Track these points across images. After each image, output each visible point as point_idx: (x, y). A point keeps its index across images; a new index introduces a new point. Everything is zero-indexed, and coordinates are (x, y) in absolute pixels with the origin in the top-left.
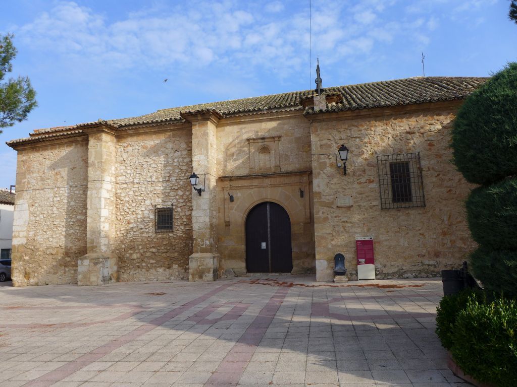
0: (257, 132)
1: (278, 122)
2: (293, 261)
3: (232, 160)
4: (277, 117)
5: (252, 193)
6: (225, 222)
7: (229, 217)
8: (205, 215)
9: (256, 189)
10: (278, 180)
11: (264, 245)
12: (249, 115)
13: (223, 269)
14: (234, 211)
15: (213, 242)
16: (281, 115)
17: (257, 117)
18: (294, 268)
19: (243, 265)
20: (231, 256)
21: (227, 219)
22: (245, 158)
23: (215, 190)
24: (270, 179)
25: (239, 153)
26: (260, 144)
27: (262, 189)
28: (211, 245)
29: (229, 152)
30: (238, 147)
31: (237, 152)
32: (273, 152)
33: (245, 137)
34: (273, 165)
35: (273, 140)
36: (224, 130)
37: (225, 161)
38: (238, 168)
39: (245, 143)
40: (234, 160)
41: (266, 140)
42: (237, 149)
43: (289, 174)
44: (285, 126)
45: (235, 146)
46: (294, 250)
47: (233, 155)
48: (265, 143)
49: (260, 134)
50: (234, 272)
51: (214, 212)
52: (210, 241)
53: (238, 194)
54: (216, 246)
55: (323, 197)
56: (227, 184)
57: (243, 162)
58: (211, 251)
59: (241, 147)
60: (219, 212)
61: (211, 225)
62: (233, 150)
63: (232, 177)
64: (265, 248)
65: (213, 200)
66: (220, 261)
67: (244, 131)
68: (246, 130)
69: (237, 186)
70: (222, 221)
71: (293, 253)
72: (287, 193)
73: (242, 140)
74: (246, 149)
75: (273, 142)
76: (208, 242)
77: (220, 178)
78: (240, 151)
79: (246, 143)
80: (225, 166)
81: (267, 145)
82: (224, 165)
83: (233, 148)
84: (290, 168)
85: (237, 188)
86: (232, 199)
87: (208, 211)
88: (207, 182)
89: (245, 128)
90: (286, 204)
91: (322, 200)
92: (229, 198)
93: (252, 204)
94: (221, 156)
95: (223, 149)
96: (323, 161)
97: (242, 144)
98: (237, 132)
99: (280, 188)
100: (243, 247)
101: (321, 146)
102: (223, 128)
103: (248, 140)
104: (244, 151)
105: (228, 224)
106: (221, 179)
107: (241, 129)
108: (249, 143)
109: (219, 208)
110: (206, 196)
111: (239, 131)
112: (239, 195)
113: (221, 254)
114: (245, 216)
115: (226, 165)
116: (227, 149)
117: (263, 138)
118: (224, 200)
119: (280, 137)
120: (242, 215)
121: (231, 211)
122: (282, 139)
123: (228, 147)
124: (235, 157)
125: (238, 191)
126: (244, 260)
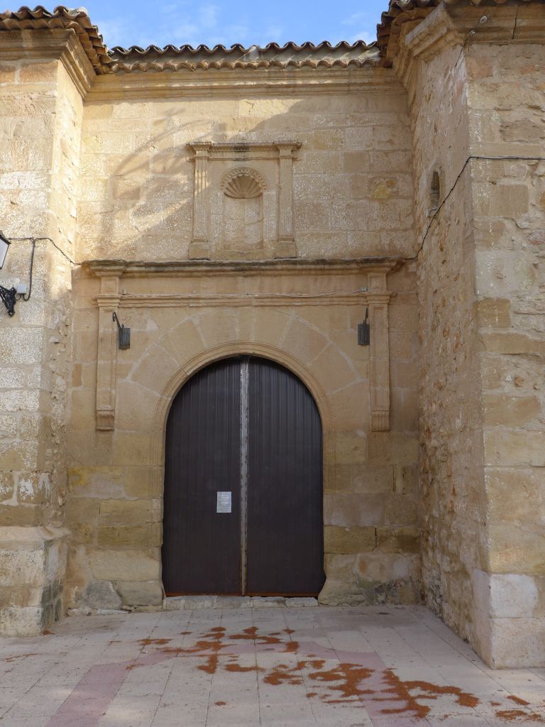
0: (222, 127)
1: (291, 102)
2: (327, 557)
3: (131, 211)
4: (292, 82)
5: (196, 322)
6: (97, 416)
7: (111, 400)
8: (25, 387)
9: (210, 311)
10: (286, 285)
11: (224, 501)
12: (200, 66)
13: (79, 582)
14: (129, 379)
15: (48, 486)
16: (302, 78)
17: (227, 79)
18: (330, 584)
19: (153, 568)
20: (110, 539)
21: (104, 407)
22: (178, 206)
23: (68, 306)
24: (258, 280)
25: (158, 190)
26: (231, 165)
27: (228, 312)
28: (41, 498)
29: (123, 186)
30: (154, 172)
31: (152, 187)
32: (274, 193)
33: (181, 139)
34: (272, 235)
35: (272, 154)
36: (111, 112)
37: (109, 213)
38: (150, 236)
39: (178, 158)
40: (140, 212)
41: (250, 154)
42: (150, 176)
43: (324, 266)
44: (316, 116)
45: (145, 166)
46: (334, 519)
47: (135, 194)
48: (247, 164)
49: (231, 135)
50: (118, 593)
51: (59, 381)
52: (36, 482)
53: (144, 325)
54: (60, 501)
55: (516, 320)
56: (111, 286)
57: (170, 220)
58: (37, 520)
59: (164, 171)
60: (77, 383)
61: (46, 423)
62: (139, 178)
63: (131, 263)
64: (229, 511)
65: (57, 337)
66: (71, 553)
67: (176, 120)
68: (186, 119)
69: (145, 296)
70: (87, 412)
71: (327, 531)
72: (315, 328)
73: (170, 149)
74: (181, 178)
75: (272, 164)
76: (28, 487)
77: (86, 265)
78: (162, 185)
79: (184, 160)
80: (108, 229)
81: (253, 171)
82: (103, 224)
83: (139, 172)
84: (327, 250)
85: (143, 303)
86: (123, 339)
87: (38, 370)
88: (40, 268)
89: (182, 111)
90: (309, 365)
91: (512, 331)
92: (115, 337)
93: (194, 359)
94: (95, 197)
95: (104, 175)
96: (513, 182)
97: (170, 162)
98: (156, 123)
99: (293, 311)
100: (157, 506)
101: (505, 129)
102: (106, 107)
103: (191, 148)
104: (175, 185)
105: (105, 424)
106: (91, 270)
107: (170, 114)
108: (193, 161)
109: (78, 368)
110: (31, 316)
111: (160, 122)
112: (151, 326)
113: (76, 527)
114: (168, 399)
115: (112, 225)
116: (117, 175)
117: (242, 148)
118: (98, 340)
119: (297, 147)
120: (158, 395)
121: (120, 381)
122: (303, 154)
123: (121, 167)
124: (142, 202)
125: (147, 314)
126: (157, 552)
